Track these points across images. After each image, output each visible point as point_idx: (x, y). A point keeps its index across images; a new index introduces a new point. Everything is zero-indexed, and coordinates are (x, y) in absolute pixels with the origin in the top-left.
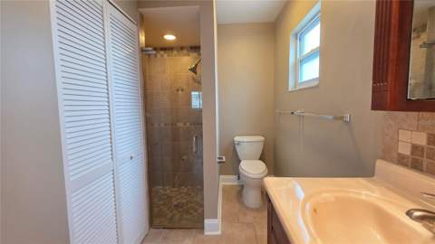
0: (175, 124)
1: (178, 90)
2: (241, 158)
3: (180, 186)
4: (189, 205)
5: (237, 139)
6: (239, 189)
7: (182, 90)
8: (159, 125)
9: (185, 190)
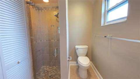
0: (51, 40)
1: (51, 26)
2: (78, 55)
3: (53, 66)
4: (56, 76)
5: (77, 47)
6: (77, 68)
7: (53, 26)
8: (44, 41)
9: (55, 68)
